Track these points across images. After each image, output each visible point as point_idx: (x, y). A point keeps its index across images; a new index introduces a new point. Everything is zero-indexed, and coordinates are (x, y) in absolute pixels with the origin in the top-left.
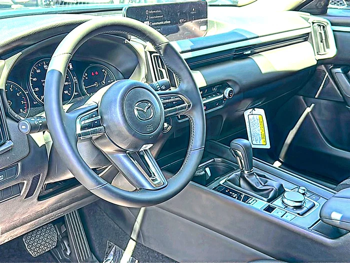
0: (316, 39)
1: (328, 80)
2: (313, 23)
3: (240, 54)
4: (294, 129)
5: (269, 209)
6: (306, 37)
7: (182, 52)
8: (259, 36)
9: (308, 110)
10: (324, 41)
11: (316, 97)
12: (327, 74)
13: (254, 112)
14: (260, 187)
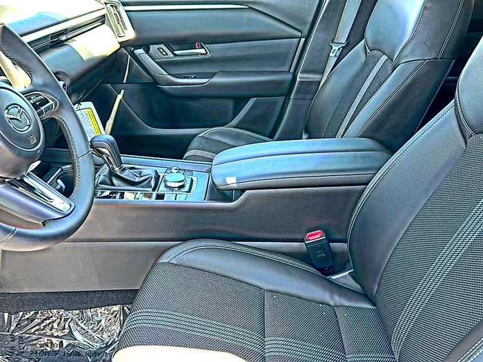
0: (113, 20)
1: (131, 62)
2: (106, 4)
3: (56, 41)
4: (110, 119)
5: (160, 197)
6: (102, 20)
7: (21, 36)
8: (69, 18)
9: (120, 97)
10: (120, 22)
11: (124, 82)
12: (129, 57)
13: (81, 107)
14: (137, 180)
